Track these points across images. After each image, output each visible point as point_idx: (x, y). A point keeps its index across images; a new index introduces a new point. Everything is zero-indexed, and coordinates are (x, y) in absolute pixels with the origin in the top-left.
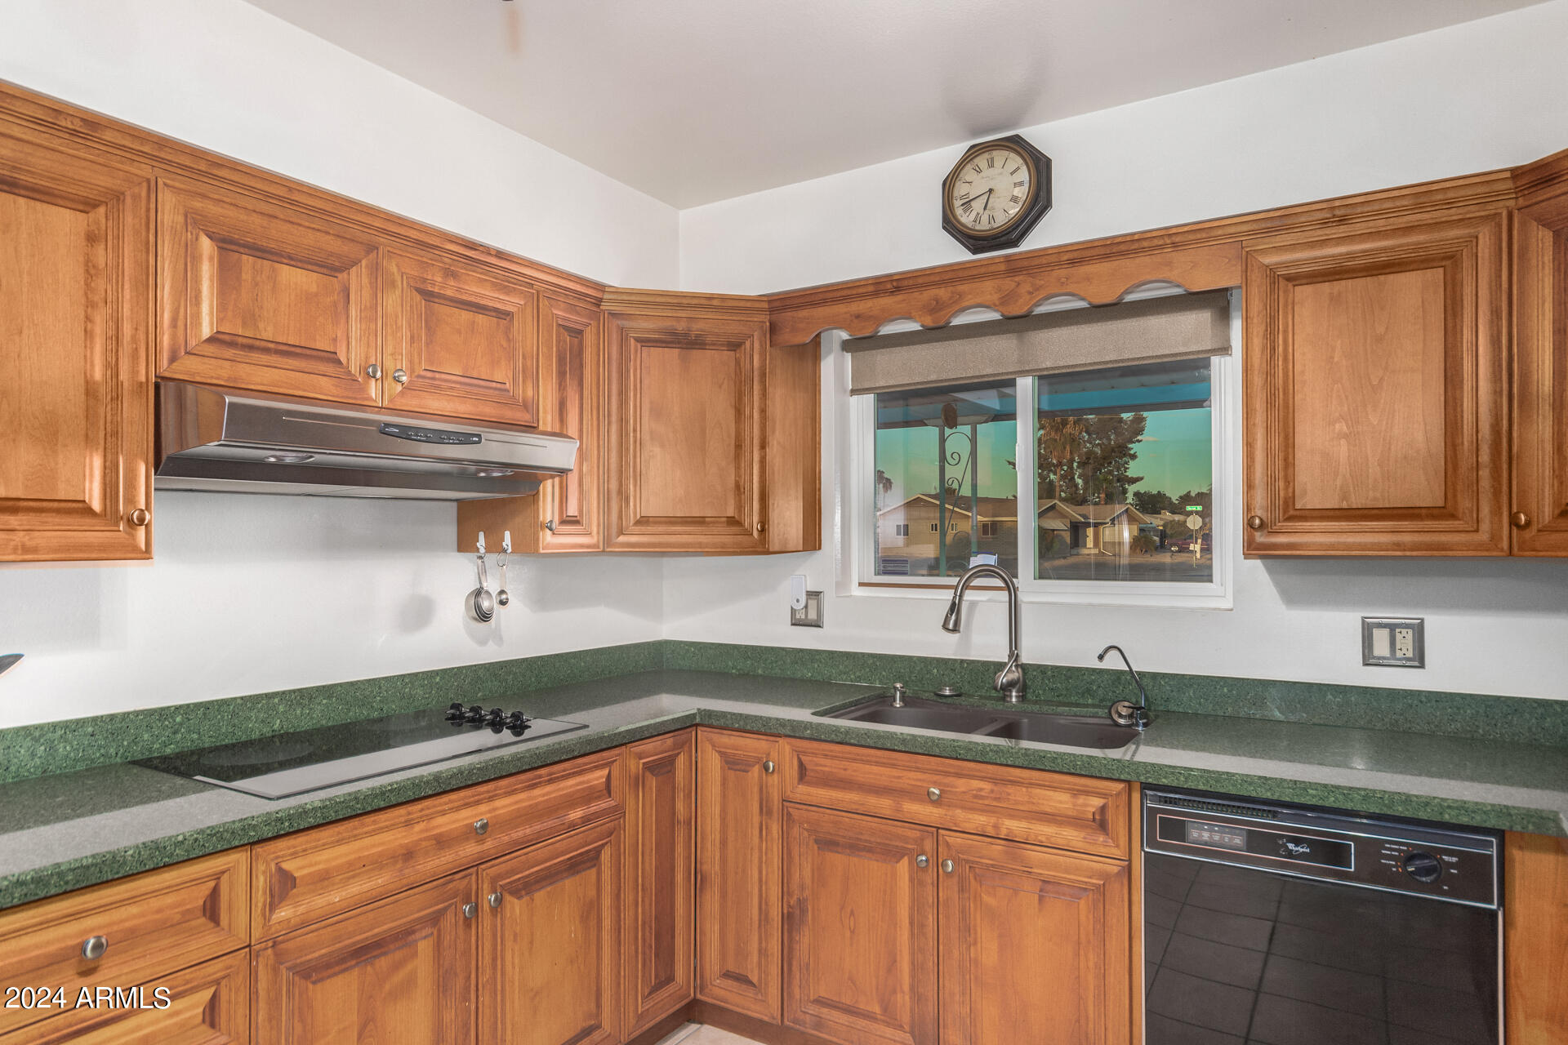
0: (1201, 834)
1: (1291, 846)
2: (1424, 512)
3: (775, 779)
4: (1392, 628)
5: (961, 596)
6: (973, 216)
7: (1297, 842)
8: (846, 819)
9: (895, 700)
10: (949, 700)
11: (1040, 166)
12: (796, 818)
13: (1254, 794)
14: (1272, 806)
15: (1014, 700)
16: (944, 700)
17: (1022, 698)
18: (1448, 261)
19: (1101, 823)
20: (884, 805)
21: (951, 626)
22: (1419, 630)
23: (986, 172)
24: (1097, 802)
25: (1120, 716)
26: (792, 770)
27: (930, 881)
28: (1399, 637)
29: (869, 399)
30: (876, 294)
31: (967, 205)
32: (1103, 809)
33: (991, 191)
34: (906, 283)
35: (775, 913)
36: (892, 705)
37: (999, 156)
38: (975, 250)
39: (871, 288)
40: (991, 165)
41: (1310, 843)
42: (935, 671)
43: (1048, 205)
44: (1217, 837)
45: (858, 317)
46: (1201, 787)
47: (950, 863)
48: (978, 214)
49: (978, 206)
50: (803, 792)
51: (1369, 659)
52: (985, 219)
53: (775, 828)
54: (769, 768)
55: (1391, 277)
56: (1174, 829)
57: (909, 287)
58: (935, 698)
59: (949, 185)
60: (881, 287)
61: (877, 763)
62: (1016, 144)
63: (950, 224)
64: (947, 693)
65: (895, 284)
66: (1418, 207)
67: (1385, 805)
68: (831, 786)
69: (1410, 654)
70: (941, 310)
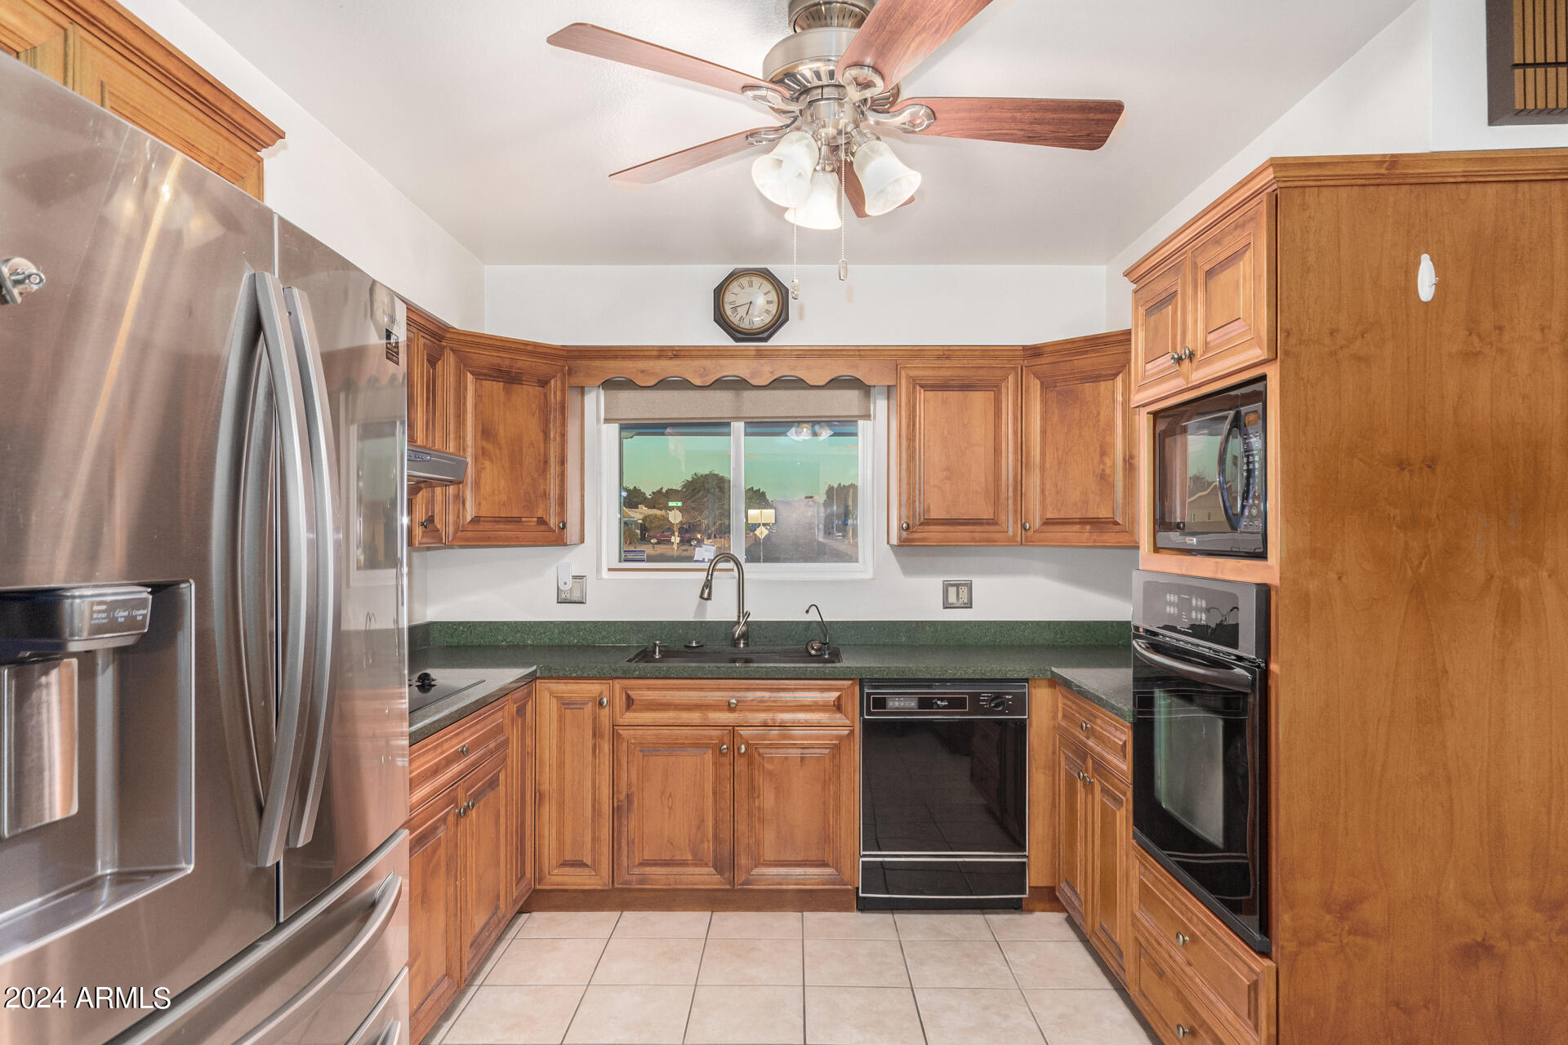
0: (894, 704)
1: (939, 702)
2: (985, 521)
3: (605, 712)
4: (957, 586)
5: (712, 575)
6: (738, 317)
7: (942, 699)
8: (665, 732)
9: (655, 653)
10: (697, 650)
11: (783, 293)
12: (625, 736)
13: (922, 677)
14: (929, 682)
15: (742, 646)
16: (693, 650)
17: (746, 644)
18: (995, 387)
19: (838, 706)
20: (695, 717)
21: (706, 596)
22: (969, 586)
23: (747, 289)
24: (836, 694)
25: (813, 649)
26: (620, 701)
27: (728, 762)
28: (961, 591)
29: (615, 427)
30: (659, 357)
31: (735, 309)
32: (839, 698)
33: (751, 303)
34: (682, 353)
35: (606, 809)
36: (652, 657)
37: (757, 281)
38: (737, 340)
39: (655, 353)
40: (751, 285)
41: (948, 699)
42: (681, 631)
43: (786, 319)
44: (902, 704)
45: (642, 372)
46: (895, 677)
47: (743, 746)
48: (742, 317)
49: (742, 311)
50: (631, 717)
51: (947, 605)
52: (746, 321)
53: (606, 747)
54: (603, 703)
55: (970, 392)
56: (880, 703)
57: (684, 357)
58: (685, 650)
59: (719, 292)
60: (664, 354)
61: (690, 689)
62: (766, 275)
63: (721, 319)
64: (694, 645)
65: (674, 352)
66: (982, 357)
67: (983, 674)
68: (652, 710)
69: (966, 601)
70: (707, 375)
